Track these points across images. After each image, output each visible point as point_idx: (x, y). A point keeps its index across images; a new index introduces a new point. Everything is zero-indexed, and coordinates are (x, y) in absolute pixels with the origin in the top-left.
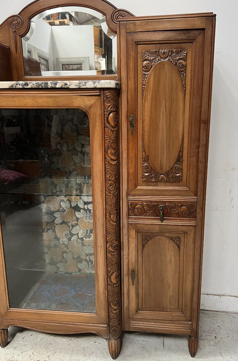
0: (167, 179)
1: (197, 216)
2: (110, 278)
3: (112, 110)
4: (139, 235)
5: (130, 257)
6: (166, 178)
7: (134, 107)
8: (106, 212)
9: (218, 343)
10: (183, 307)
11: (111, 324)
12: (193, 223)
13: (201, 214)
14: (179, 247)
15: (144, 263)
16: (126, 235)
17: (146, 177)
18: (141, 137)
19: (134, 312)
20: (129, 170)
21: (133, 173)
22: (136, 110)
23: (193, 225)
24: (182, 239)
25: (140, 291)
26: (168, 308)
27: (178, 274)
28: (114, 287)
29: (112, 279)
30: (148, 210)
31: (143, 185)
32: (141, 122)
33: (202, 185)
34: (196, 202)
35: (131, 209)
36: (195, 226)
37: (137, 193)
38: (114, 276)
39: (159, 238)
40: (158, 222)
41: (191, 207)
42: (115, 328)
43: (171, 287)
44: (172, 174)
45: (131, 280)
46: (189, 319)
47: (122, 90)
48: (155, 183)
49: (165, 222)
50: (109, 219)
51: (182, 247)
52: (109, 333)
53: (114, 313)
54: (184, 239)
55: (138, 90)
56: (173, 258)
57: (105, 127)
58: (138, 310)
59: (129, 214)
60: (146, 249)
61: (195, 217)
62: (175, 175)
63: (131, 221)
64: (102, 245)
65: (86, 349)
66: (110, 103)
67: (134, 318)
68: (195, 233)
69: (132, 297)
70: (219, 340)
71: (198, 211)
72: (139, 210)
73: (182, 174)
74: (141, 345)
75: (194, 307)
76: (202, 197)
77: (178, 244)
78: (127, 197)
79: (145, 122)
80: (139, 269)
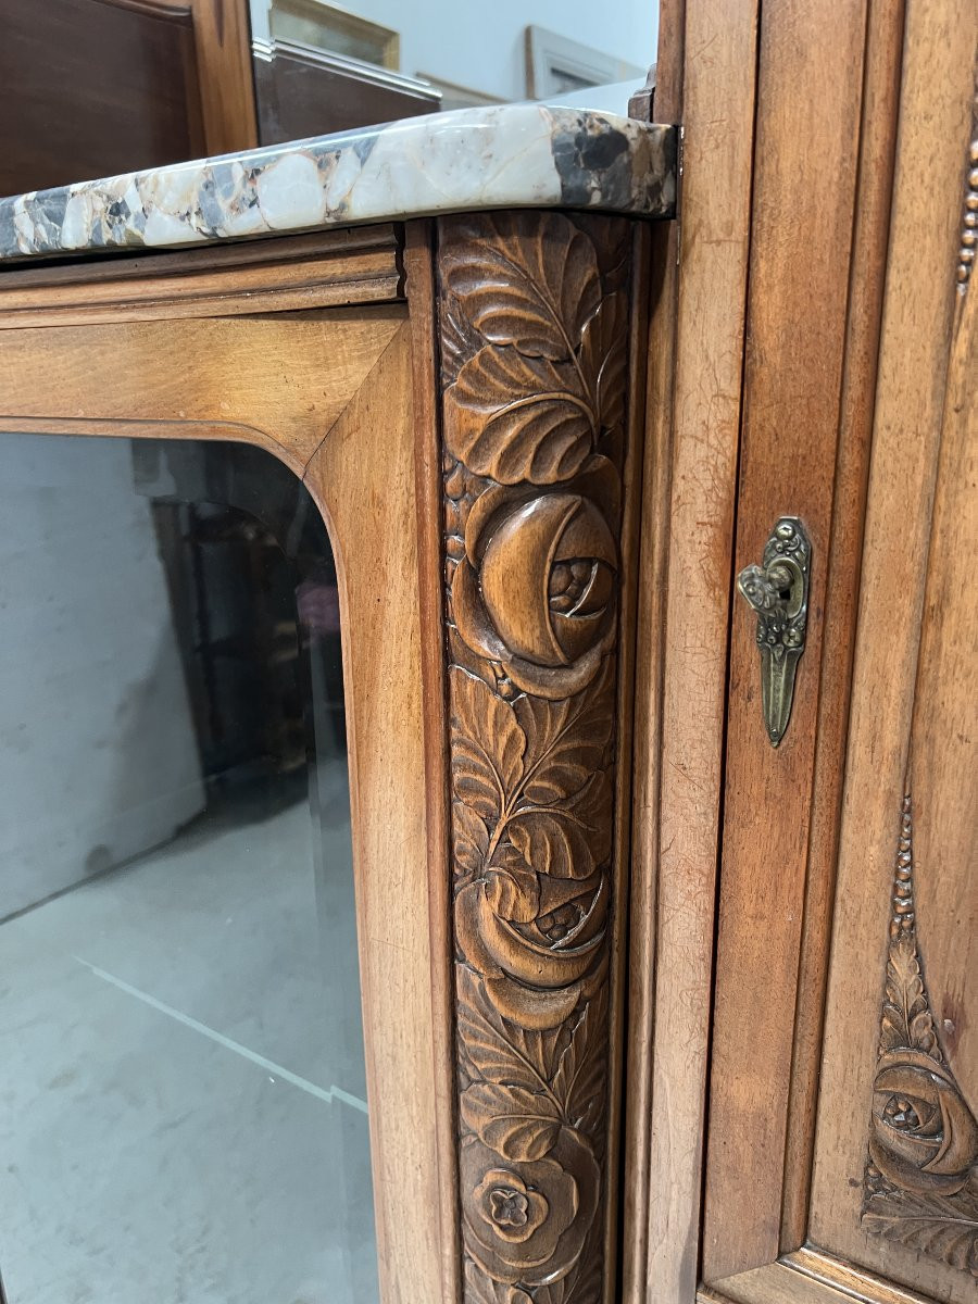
3: (523, 471)
7: (828, 427)
18: (888, 778)
22: (850, 460)
32: (907, 607)
47: (691, 219)
55: (902, 199)
57: (447, 658)
66: (500, 398)
79: (951, 622)
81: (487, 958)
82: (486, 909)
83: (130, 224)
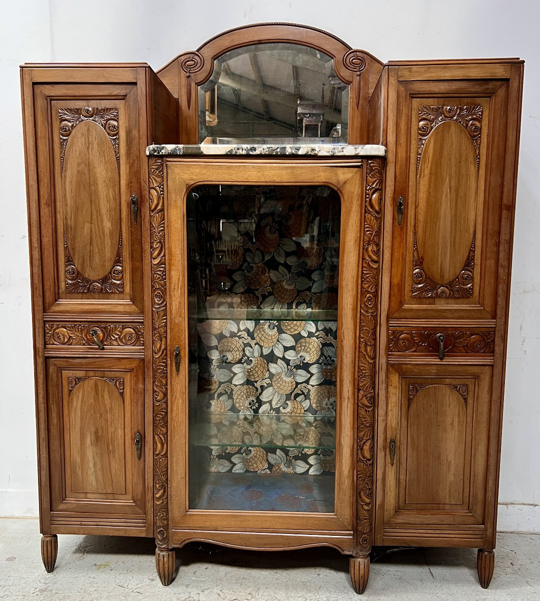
0: (450, 293)
1: (496, 348)
2: (362, 449)
3: (378, 187)
4: (403, 382)
5: (389, 418)
6: (448, 292)
7: (405, 185)
8: (359, 343)
9: (518, 571)
10: (471, 500)
11: (360, 528)
12: (488, 361)
13: (502, 345)
14: (465, 400)
15: (410, 428)
16: (384, 382)
17: (418, 291)
18: (412, 229)
19: (392, 512)
20: (392, 280)
21: (398, 284)
22: (407, 189)
23: (489, 363)
24: (471, 388)
25: (402, 477)
26: (447, 503)
27: (464, 445)
28: (367, 465)
29: (365, 451)
30: (420, 342)
31: (413, 302)
32: (414, 206)
33: (504, 301)
34: (495, 328)
35: (393, 341)
36: (492, 366)
37: (402, 315)
38: (368, 446)
39: (435, 387)
40: (436, 361)
41: (487, 336)
42: (366, 536)
43: (453, 468)
44: (457, 285)
45: (389, 457)
46: (480, 520)
47: (388, 160)
48: (431, 300)
49: (447, 361)
50: (365, 353)
51: (470, 401)
52: (356, 546)
53: (365, 510)
54: (473, 389)
55: (411, 160)
56: (456, 419)
57: (365, 213)
58: (398, 510)
59: (388, 349)
60: (414, 406)
61: (493, 352)
62: (462, 286)
63: (393, 360)
64: (350, 396)
65: (308, 584)
66: (376, 178)
67: (393, 523)
68: (492, 377)
69: (390, 486)
70: (519, 567)
71: (498, 341)
72: (406, 342)
73: (472, 286)
74: (396, 576)
75: (489, 499)
76: (503, 320)
77: (464, 396)
78: (388, 321)
79: (419, 207)
80: (402, 439)
81: (370, 256)
82: (370, 249)
83: (316, 152)
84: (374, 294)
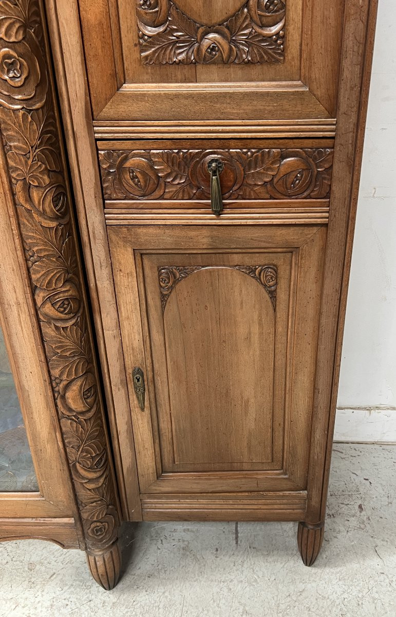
0: (231, 49)
1: (334, 188)
2: (63, 397)
4: (146, 262)
5: (125, 332)
6: (226, 47)
8: (10, 182)
9: (367, 521)
10: (285, 456)
11: (85, 516)
12: (317, 215)
13: (348, 180)
14: (273, 295)
15: (170, 347)
16: (104, 264)
17: (151, 44)
19: (152, 477)
20: (83, 13)
21: (101, 24)
23: (319, 221)
24: (283, 271)
25: (164, 425)
26: (245, 461)
27: (272, 373)
28: (80, 423)
29: (70, 401)
30: (168, 175)
31: (146, 77)
33: (357, 69)
34: (333, 138)
35: (109, 173)
36: (326, 225)
37: (123, 109)
38: (77, 392)
39: (210, 272)
40: (209, 218)
41: (315, 159)
42: (98, 524)
43: (252, 411)
44: (246, 28)
45: (135, 397)
46: (301, 483)
48: (187, 71)
49: (228, 218)
50: (28, 207)
51: (282, 295)
52: (84, 538)
53: (90, 490)
54: (288, 272)
56: (256, 329)
58: (161, 472)
60: (171, 307)
61: (328, 196)
62: (259, 30)
63: (117, 217)
64: (21, 300)
65: (38, 567)
67: (155, 492)
68: (324, 249)
69: (143, 440)
70: (369, 513)
71: (339, 169)
72: (139, 176)
73: (283, 28)
74: (181, 543)
75: (316, 457)
76: (353, 119)
77: (270, 287)
78: (90, 127)
80: (156, 366)
84: (21, 50)
